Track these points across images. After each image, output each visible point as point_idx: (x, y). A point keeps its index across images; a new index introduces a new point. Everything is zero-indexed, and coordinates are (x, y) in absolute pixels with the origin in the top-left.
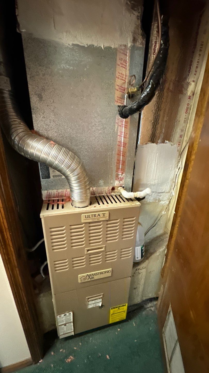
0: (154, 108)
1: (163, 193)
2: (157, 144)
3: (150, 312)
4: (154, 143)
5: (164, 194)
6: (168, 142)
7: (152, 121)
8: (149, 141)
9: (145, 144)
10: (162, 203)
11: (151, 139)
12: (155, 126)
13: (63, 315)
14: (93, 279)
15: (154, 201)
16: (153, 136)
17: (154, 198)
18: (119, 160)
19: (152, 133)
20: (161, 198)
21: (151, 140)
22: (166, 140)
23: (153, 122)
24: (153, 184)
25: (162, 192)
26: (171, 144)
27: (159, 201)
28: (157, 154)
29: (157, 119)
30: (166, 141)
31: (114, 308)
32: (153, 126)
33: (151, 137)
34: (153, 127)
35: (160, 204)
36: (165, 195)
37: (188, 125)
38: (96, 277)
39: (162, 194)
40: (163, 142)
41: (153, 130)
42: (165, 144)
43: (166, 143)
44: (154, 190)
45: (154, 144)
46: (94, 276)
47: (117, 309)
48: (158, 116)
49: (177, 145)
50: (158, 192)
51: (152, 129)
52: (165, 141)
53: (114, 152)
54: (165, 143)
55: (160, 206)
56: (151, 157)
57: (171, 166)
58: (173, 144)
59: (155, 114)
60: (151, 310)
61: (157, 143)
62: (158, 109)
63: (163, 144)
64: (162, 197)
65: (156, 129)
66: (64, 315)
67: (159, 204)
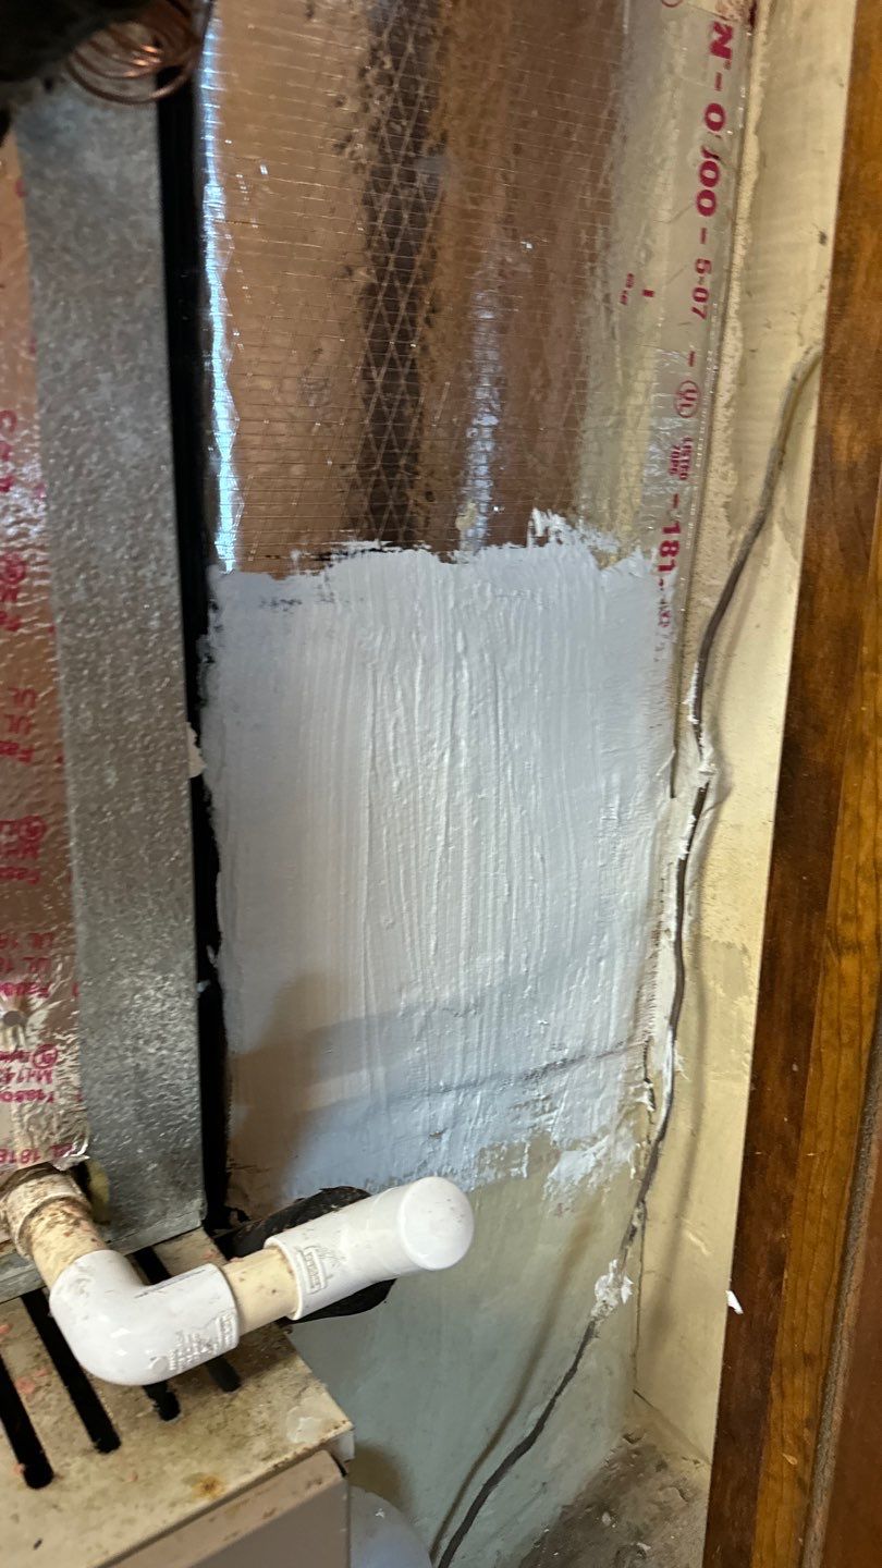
0: (366, 108)
1: (566, 1064)
2: (444, 559)
4: (408, 543)
5: (577, 1072)
6: (557, 522)
7: (350, 271)
8: (354, 523)
9: (303, 564)
10: (574, 1166)
11: (372, 498)
12: (404, 336)
15: (490, 1175)
16: (391, 466)
17: (491, 1148)
19: (379, 417)
20: (555, 1124)
21: (375, 511)
22: (543, 510)
23: (371, 290)
24: (455, 1000)
25: (557, 1056)
26: (594, 552)
27: (544, 1153)
28: (458, 667)
29: (407, 249)
30: (536, 513)
32: (380, 336)
33: (365, 467)
34: (377, 354)
35: (556, 1183)
36: (588, 1089)
37: (732, 345)
39: (558, 1082)
40: (510, 529)
41: (385, 389)
42: (532, 550)
43: (542, 541)
44: (472, 1068)
45: (419, 559)
48: (417, 207)
49: (655, 551)
50: (515, 1069)
51: (366, 375)
52: (528, 517)
54: (530, 540)
55: (559, 1211)
56: (401, 711)
57: (616, 779)
58: (613, 550)
59: (380, 179)
61: (446, 545)
62: (406, 127)
63: (508, 552)
64: (565, 1115)
65: (413, 376)
67: (540, 1192)
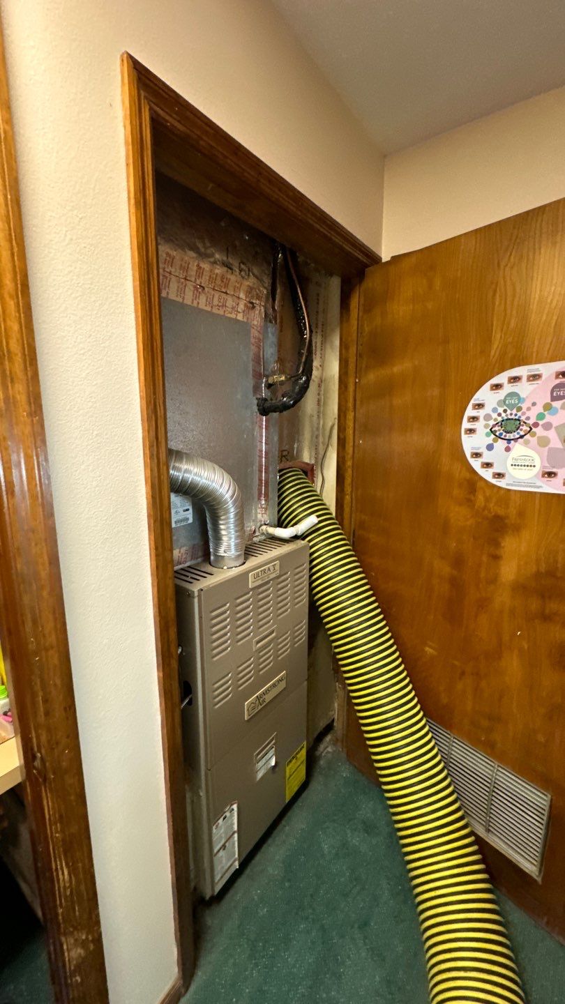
3: (329, 755)
13: (222, 819)
14: (265, 704)
18: (260, 480)
31: (290, 761)
38: (268, 698)
46: (264, 697)
47: (294, 761)
53: (254, 467)
60: (328, 752)
66: (224, 819)
